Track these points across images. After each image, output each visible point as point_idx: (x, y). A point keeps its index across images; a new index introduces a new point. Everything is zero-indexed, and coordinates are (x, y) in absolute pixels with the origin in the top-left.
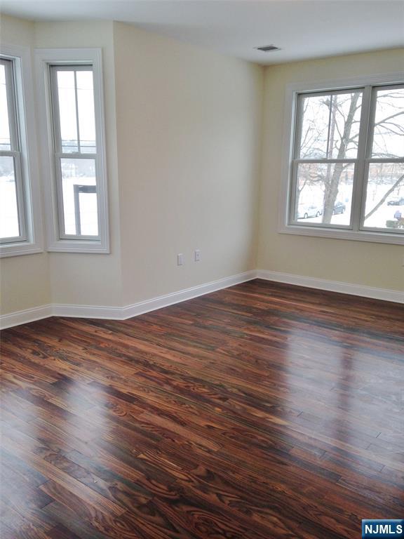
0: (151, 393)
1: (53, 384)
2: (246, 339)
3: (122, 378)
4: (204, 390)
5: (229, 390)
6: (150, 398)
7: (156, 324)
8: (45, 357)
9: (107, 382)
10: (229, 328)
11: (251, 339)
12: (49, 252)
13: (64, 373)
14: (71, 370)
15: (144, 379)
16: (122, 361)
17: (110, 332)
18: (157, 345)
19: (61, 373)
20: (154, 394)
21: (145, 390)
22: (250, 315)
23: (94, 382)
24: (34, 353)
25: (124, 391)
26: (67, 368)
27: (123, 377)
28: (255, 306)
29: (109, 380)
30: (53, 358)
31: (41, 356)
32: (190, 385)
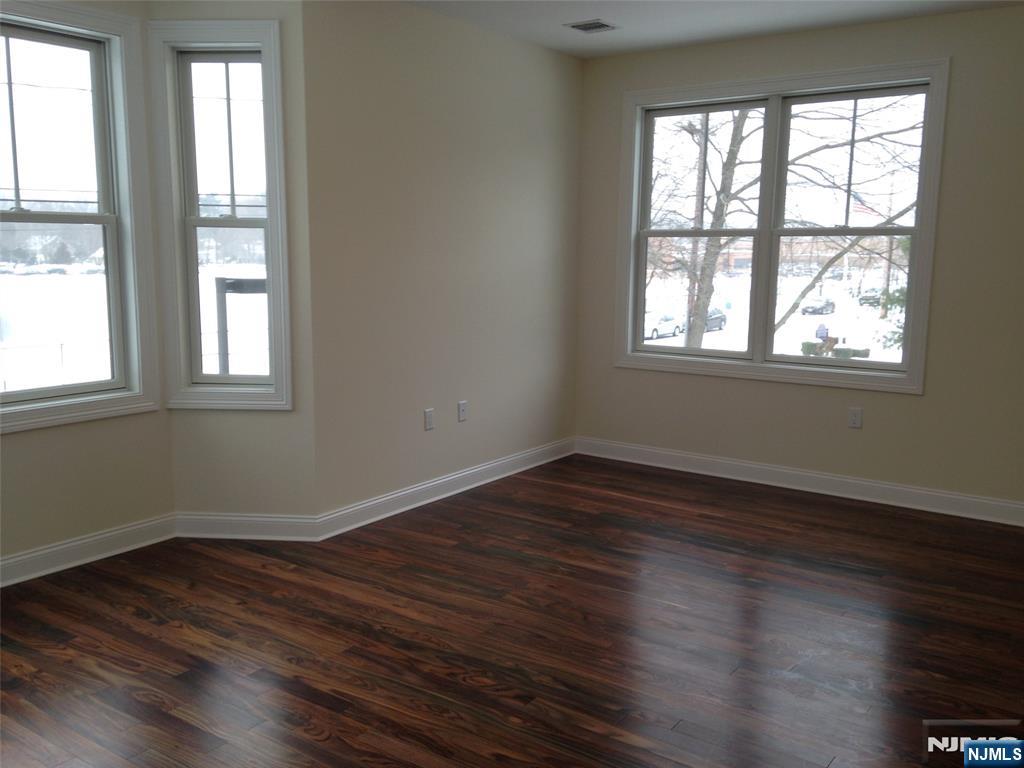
0: (379, 691)
1: (178, 678)
2: (563, 573)
3: (319, 661)
4: (485, 680)
5: (534, 679)
6: (378, 701)
7: (385, 548)
8: (161, 622)
9: (288, 670)
10: (529, 552)
11: (571, 574)
12: (170, 410)
13: (200, 654)
14: (214, 648)
15: (363, 662)
16: (317, 626)
17: (293, 566)
18: (388, 590)
19: (194, 653)
20: (386, 693)
21: (366, 685)
22: (566, 525)
23: (263, 670)
24: (140, 614)
25: (324, 688)
26: (206, 642)
27: (321, 659)
28: (575, 508)
29: (293, 666)
30: (177, 623)
31: (154, 619)
32: (456, 671)
